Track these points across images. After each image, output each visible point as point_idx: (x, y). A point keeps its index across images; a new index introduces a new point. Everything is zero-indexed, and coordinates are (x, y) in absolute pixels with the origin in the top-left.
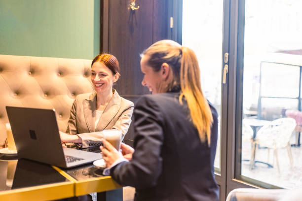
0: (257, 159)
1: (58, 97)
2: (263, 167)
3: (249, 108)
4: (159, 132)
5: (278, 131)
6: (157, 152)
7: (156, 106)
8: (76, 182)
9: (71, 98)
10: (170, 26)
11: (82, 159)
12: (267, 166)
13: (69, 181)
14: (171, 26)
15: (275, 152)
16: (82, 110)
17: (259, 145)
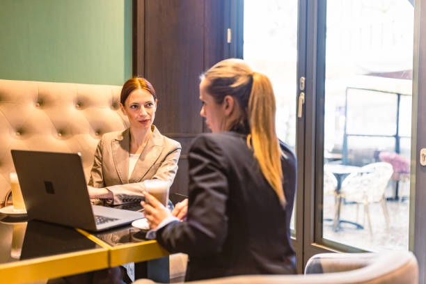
0: (343, 217)
1: (76, 136)
2: (350, 229)
3: (331, 150)
4: (223, 183)
5: (369, 181)
6: (221, 209)
7: (218, 148)
8: (112, 248)
9: (95, 138)
10: (227, 40)
11: (116, 219)
12: (355, 227)
13: (101, 247)
14: (229, 41)
15: (366, 209)
16: (111, 154)
17: (344, 199)
